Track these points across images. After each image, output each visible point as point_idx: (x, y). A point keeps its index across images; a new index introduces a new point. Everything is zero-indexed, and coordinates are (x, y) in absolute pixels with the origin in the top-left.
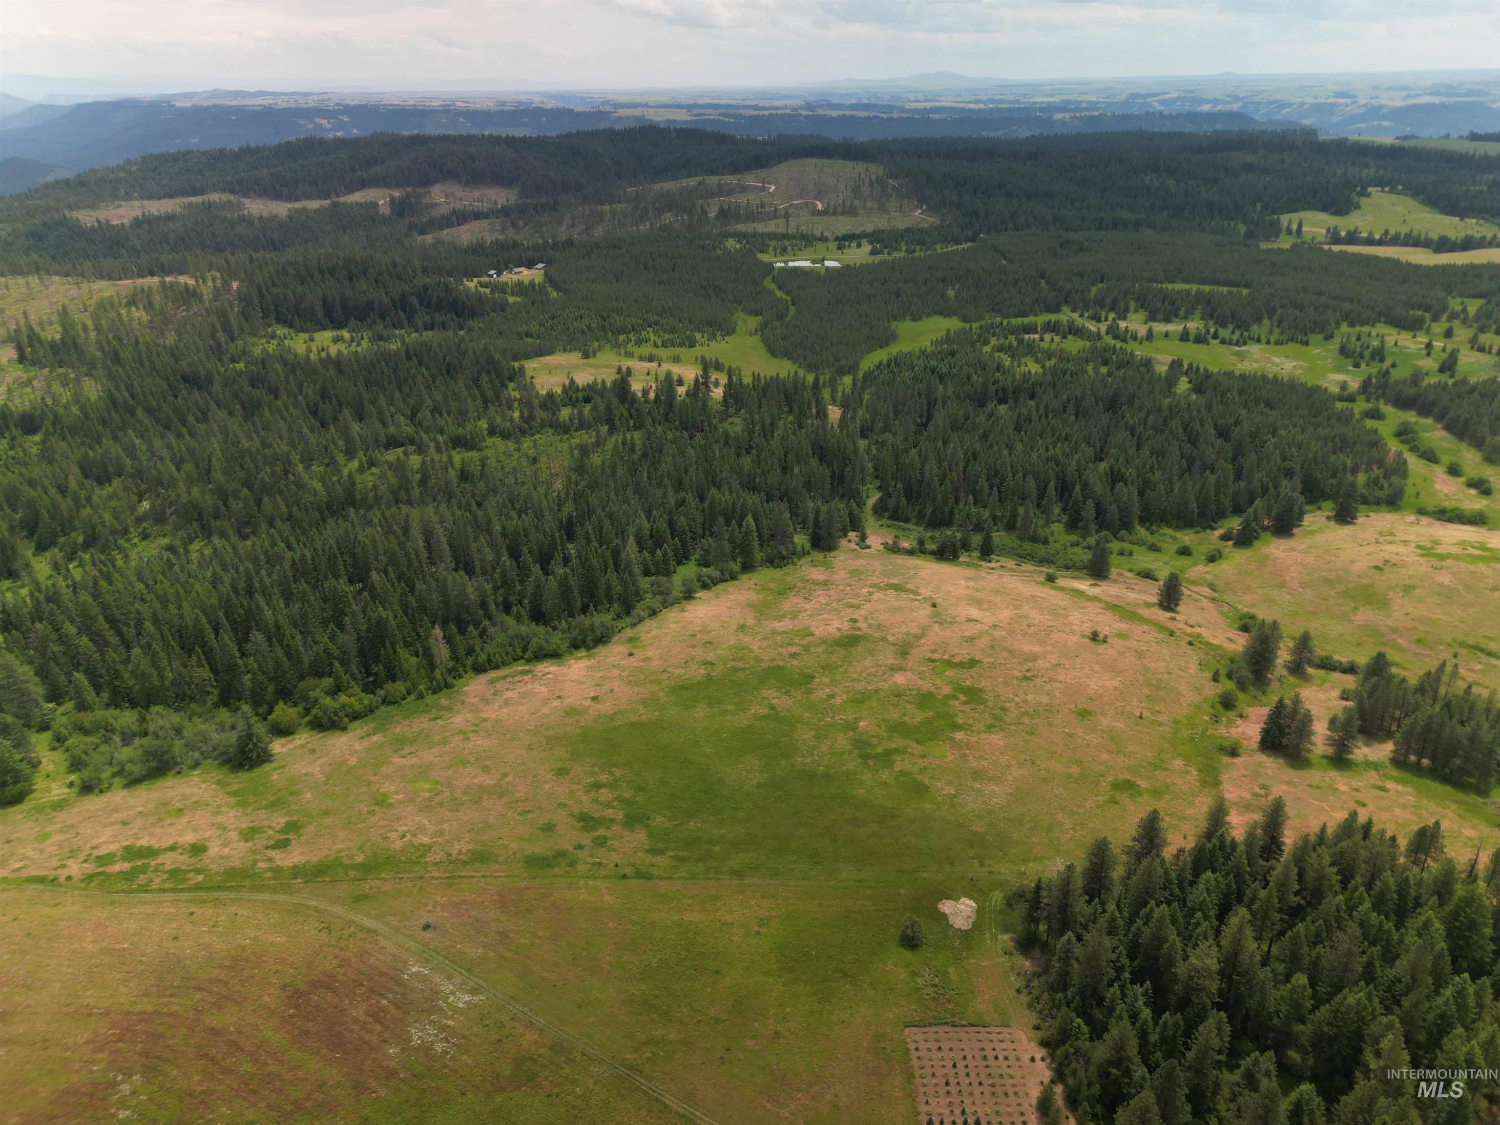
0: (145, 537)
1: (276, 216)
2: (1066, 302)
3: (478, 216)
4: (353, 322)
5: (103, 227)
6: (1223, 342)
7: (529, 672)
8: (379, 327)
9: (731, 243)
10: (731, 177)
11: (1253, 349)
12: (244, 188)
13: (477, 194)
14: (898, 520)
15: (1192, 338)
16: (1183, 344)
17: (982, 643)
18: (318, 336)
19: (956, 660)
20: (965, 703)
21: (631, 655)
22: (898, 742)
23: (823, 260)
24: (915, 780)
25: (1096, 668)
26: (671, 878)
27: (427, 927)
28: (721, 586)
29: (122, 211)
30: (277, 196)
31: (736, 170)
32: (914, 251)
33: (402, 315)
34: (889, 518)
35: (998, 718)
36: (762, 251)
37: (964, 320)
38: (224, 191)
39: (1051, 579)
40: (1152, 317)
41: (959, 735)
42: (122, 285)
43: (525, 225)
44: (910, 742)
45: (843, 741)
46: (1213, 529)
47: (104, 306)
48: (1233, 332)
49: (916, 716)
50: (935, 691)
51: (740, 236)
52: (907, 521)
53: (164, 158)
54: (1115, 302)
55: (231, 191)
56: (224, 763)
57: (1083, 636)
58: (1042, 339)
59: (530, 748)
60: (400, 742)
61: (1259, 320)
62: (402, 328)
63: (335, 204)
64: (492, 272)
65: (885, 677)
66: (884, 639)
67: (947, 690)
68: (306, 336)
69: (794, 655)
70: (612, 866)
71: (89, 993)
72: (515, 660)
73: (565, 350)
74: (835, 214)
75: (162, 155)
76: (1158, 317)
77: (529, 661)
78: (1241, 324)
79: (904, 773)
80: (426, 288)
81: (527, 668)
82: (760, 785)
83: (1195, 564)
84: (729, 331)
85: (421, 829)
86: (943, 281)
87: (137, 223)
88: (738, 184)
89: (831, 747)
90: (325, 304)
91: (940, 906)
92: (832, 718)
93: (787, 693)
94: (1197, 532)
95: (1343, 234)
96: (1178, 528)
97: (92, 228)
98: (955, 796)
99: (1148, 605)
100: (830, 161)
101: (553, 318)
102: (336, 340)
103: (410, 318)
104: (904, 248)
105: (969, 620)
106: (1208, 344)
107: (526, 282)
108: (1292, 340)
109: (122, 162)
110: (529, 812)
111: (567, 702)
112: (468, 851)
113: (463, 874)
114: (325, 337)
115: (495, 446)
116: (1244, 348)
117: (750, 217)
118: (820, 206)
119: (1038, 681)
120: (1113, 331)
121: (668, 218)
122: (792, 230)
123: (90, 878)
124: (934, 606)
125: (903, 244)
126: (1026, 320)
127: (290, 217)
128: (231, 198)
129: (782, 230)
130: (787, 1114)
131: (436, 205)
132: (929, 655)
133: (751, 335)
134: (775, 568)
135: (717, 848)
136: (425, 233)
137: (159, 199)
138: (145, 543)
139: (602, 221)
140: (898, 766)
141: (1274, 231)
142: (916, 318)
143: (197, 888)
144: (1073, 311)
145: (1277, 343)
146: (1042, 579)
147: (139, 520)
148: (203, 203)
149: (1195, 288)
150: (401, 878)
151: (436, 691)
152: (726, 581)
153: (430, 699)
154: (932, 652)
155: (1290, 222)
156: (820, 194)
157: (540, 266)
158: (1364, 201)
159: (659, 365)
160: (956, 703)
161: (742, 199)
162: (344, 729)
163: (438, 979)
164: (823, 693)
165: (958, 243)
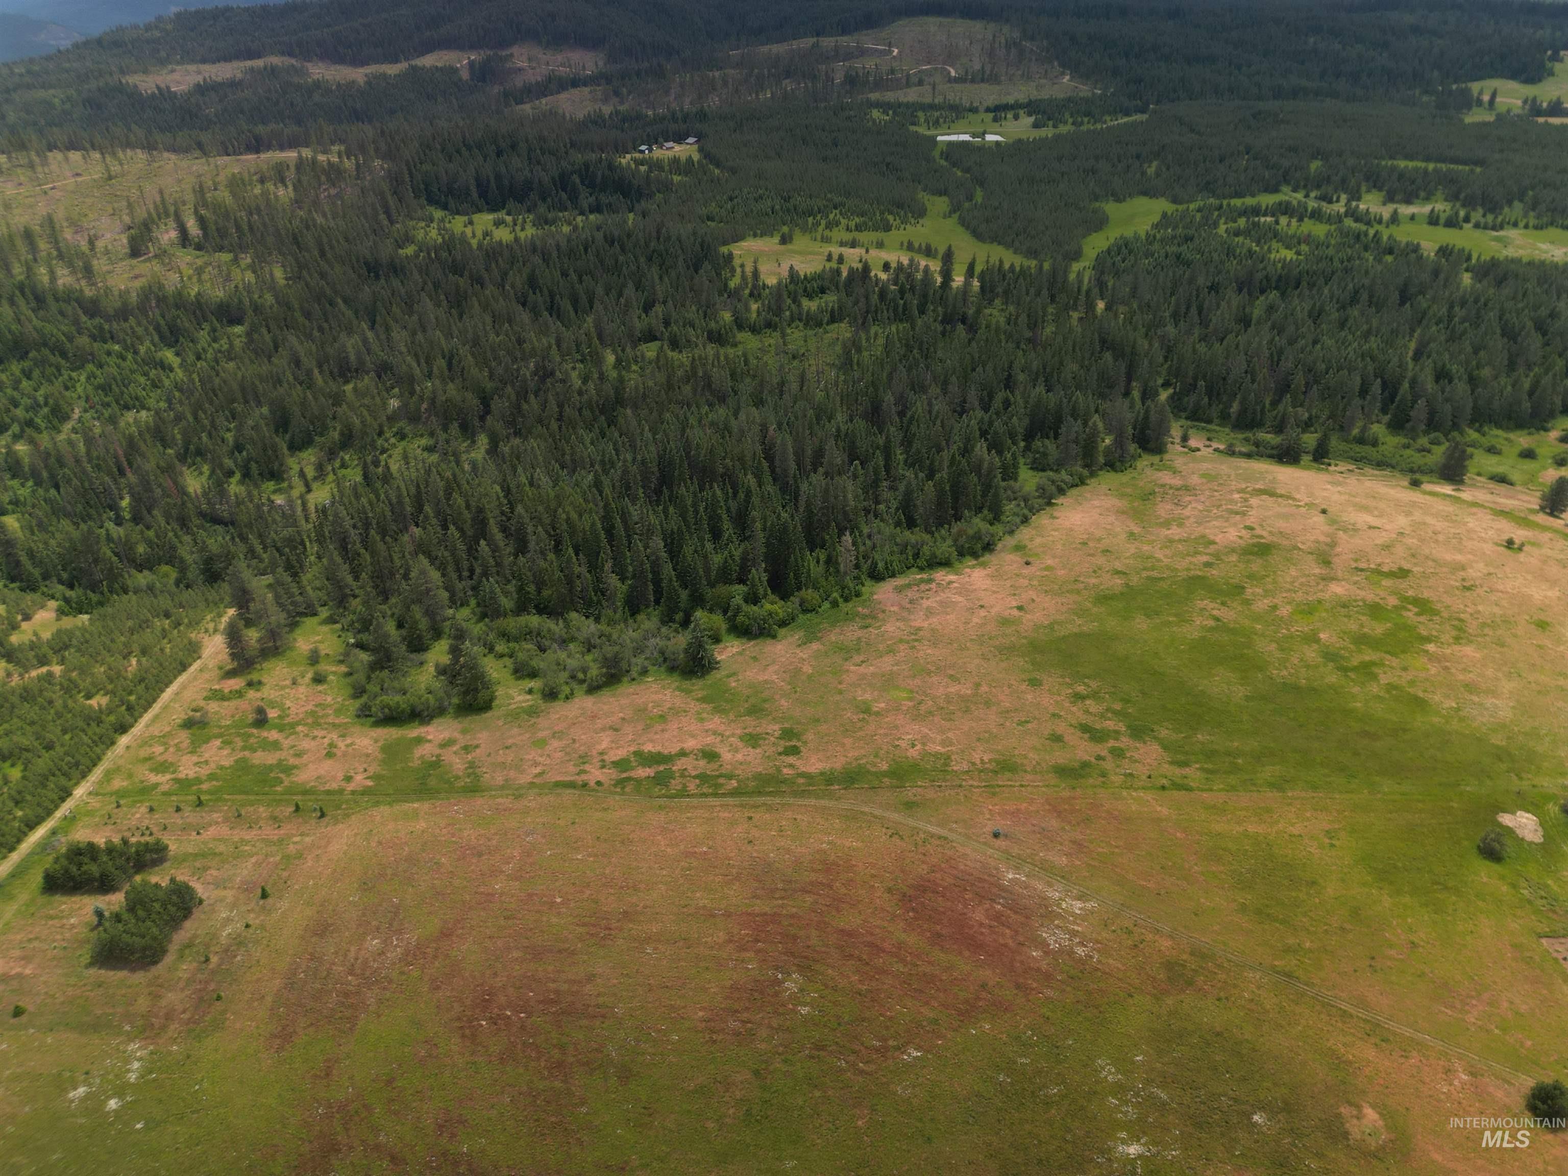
0: (402, 436)
1: (353, 82)
2: (1287, 182)
3: (575, 82)
4: (511, 204)
5: (165, 94)
6: (1477, 226)
7: (930, 581)
8: (542, 209)
9: (876, 114)
10: (845, 38)
11: (1511, 233)
12: (305, 51)
13: (560, 58)
14: (1198, 420)
15: (1442, 221)
16: (1432, 228)
17: (1399, 550)
18: (476, 217)
19: (1385, 569)
20: (1418, 614)
21: (1027, 563)
22: (1369, 655)
23: (984, 133)
24: (1409, 693)
25: (1529, 577)
26: (1211, 790)
27: (996, 835)
28: (1074, 491)
29: (176, 76)
30: (340, 60)
31: (845, 30)
32: (1082, 123)
33: (564, 195)
34: (1187, 418)
35: (1460, 629)
36: (914, 124)
37: (1175, 200)
38: (283, 54)
39: (1415, 484)
40: (1390, 198)
41: (1431, 647)
42: (247, 161)
43: (629, 93)
44: (1383, 655)
45: (1311, 654)
46: (1546, 430)
47: (236, 184)
48: (1484, 216)
49: (1378, 629)
50: (1381, 602)
51: (885, 107)
52: (1209, 422)
53: (200, 15)
54: (1344, 181)
55: (291, 54)
56: (672, 669)
57: (1497, 544)
58: (1277, 223)
59: (984, 657)
60: (847, 651)
61: (1510, 203)
62: (566, 209)
63: (414, 68)
64: (643, 148)
65: (1320, 587)
66: (1296, 548)
67: (1393, 601)
68: (465, 218)
69: (1208, 565)
70: (1144, 777)
71: (698, 895)
72: (908, 568)
73: (755, 236)
74: (973, 81)
75: (197, 12)
76: (1396, 198)
77: (922, 569)
78: (1492, 207)
79: (1391, 687)
80: (587, 166)
81: (925, 576)
82: (1248, 698)
83: (1544, 468)
84: (920, 213)
85: (925, 740)
86: (1138, 157)
87: (201, 89)
88: (858, 47)
89: (1302, 660)
90: (479, 185)
91: (1500, 819)
92: (1288, 630)
93: (1223, 604)
94: (1529, 434)
95: (1545, 105)
96: (1508, 429)
97: (153, 94)
98: (1458, 709)
99: (1532, 511)
100: (949, 20)
101: (731, 199)
102: (498, 223)
103: (574, 198)
104: (1070, 120)
105: (1370, 527)
106: (1461, 228)
107: (683, 158)
108: (1552, 224)
109: (153, 20)
110: (1027, 722)
111: (994, 611)
112: (990, 761)
113: (1000, 783)
114: (485, 220)
115: (749, 341)
116: (1501, 233)
117: (880, 84)
118: (953, 73)
119: (1479, 590)
120: (1352, 214)
121: (788, 85)
122: (938, 100)
123: (621, 783)
124: (1324, 512)
125: (1067, 115)
126: (1250, 201)
127: (368, 83)
128: (293, 61)
129: (928, 100)
130: (1473, 1020)
131: (520, 70)
132: (1354, 565)
133: (945, 217)
134: (1116, 471)
135: (1240, 761)
136: (522, 103)
137: (214, 63)
138: (404, 443)
139: (714, 89)
140: (1384, 679)
141: (1468, 102)
142: (1118, 200)
143: (734, 793)
144: (1295, 190)
145: (1536, 228)
146: (1406, 483)
147: (391, 419)
148: (265, 68)
149: (1431, 166)
150: (940, 786)
151: (847, 600)
152: (1077, 486)
153: (845, 607)
154: (1356, 561)
155: (1481, 93)
156: (951, 57)
157: (691, 140)
158: (1558, 66)
159: (867, 251)
160: (1410, 614)
161: (870, 64)
162: (774, 637)
163: (1039, 886)
164: (1262, 605)
165: (1127, 114)
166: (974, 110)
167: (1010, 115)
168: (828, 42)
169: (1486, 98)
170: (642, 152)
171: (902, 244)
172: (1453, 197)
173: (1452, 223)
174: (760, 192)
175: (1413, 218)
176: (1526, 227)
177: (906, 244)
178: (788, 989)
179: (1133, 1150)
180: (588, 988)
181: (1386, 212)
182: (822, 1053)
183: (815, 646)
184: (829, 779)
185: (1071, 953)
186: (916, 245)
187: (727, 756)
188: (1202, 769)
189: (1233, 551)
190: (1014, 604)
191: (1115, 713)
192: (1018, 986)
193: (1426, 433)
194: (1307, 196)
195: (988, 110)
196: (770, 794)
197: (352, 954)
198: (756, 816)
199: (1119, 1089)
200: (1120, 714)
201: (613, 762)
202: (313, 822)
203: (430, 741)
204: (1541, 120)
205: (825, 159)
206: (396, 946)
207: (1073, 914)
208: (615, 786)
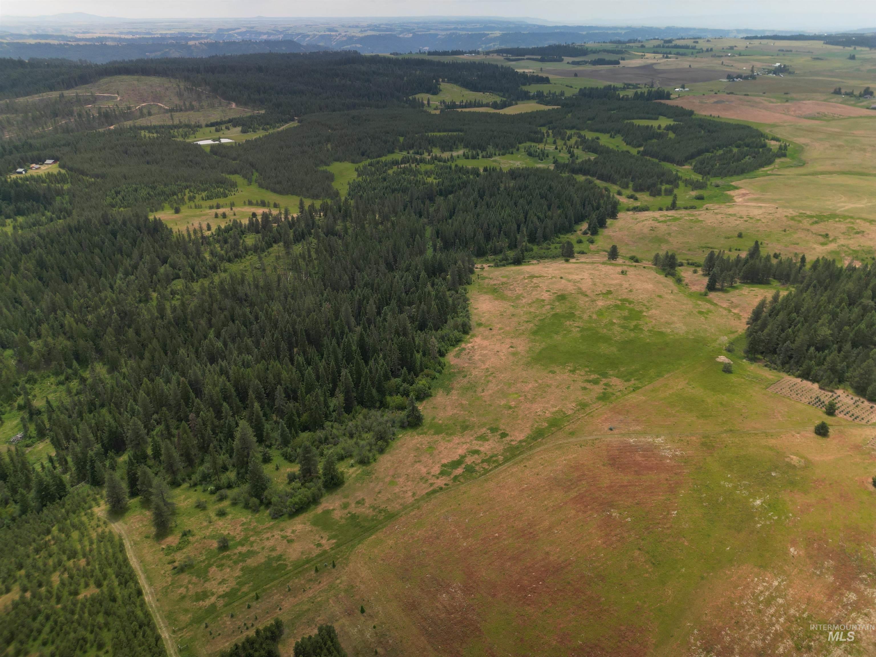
6: (483, 157)
7: (464, 349)
11: (497, 158)
15: (469, 157)
16: (469, 160)
17: (599, 284)
19: (604, 292)
20: (630, 304)
21: (491, 329)
22: (633, 323)
23: (218, 139)
24: (656, 331)
26: (646, 385)
27: (611, 430)
32: (268, 129)
35: (645, 305)
37: (352, 162)
40: (444, 150)
41: (645, 314)
44: (636, 321)
45: (618, 328)
46: (576, 231)
48: (482, 152)
49: (624, 313)
50: (616, 304)
51: (146, 129)
56: (405, 428)
57: (619, 274)
59: (525, 370)
60: (470, 389)
61: (487, 146)
64: (20, 170)
65: (595, 305)
66: (571, 293)
67: (619, 302)
69: (552, 309)
70: (625, 390)
72: (449, 347)
74: (182, 110)
77: (454, 346)
79: (650, 331)
81: (459, 348)
82: (618, 351)
84: (233, 185)
85: (545, 409)
88: (91, 95)
89: (618, 332)
91: (717, 360)
92: (603, 323)
93: (574, 321)
94: (572, 234)
95: (450, 104)
98: (673, 331)
104: (261, 128)
106: (478, 159)
108: (506, 152)
110: (568, 387)
111: (504, 352)
112: (576, 406)
113: (590, 411)
116: (493, 159)
118: (165, 107)
126: (389, 158)
132: (594, 294)
133: (248, 185)
134: (470, 284)
135: (641, 372)
140: (645, 329)
141: (420, 104)
142: (328, 164)
143: (506, 460)
144: (402, 151)
145: (503, 155)
149: (449, 134)
150: (573, 422)
151: (443, 368)
153: (445, 372)
154: (593, 292)
155: (422, 100)
157: (49, 161)
158: (441, 87)
160: (628, 305)
161: (109, 105)
162: (431, 396)
163: (643, 439)
164: (585, 317)
165: (286, 122)
166: (200, 126)
167: (223, 127)
168: (70, 93)
169: (426, 102)
170: (21, 173)
171: (245, 203)
172: (466, 146)
173: (474, 158)
174: (134, 186)
175: (458, 157)
176: (499, 155)
177: (247, 202)
178: (616, 516)
179: (758, 502)
180: (551, 558)
181: (446, 155)
182: (651, 530)
183: (454, 392)
184: (534, 438)
185: (677, 455)
186: (254, 202)
187: (482, 449)
188: (635, 380)
189: (554, 301)
190: (508, 346)
191: (589, 372)
192: (676, 474)
193: (544, 242)
194: (408, 153)
195: (207, 126)
196: (519, 455)
197: (440, 606)
198: (527, 464)
199: (735, 488)
200: (594, 372)
201: (439, 474)
202: (333, 570)
203: (333, 510)
204: (460, 110)
205: (148, 163)
206: (455, 591)
207: (662, 443)
208: (454, 481)
